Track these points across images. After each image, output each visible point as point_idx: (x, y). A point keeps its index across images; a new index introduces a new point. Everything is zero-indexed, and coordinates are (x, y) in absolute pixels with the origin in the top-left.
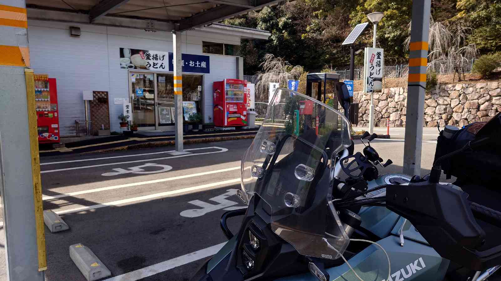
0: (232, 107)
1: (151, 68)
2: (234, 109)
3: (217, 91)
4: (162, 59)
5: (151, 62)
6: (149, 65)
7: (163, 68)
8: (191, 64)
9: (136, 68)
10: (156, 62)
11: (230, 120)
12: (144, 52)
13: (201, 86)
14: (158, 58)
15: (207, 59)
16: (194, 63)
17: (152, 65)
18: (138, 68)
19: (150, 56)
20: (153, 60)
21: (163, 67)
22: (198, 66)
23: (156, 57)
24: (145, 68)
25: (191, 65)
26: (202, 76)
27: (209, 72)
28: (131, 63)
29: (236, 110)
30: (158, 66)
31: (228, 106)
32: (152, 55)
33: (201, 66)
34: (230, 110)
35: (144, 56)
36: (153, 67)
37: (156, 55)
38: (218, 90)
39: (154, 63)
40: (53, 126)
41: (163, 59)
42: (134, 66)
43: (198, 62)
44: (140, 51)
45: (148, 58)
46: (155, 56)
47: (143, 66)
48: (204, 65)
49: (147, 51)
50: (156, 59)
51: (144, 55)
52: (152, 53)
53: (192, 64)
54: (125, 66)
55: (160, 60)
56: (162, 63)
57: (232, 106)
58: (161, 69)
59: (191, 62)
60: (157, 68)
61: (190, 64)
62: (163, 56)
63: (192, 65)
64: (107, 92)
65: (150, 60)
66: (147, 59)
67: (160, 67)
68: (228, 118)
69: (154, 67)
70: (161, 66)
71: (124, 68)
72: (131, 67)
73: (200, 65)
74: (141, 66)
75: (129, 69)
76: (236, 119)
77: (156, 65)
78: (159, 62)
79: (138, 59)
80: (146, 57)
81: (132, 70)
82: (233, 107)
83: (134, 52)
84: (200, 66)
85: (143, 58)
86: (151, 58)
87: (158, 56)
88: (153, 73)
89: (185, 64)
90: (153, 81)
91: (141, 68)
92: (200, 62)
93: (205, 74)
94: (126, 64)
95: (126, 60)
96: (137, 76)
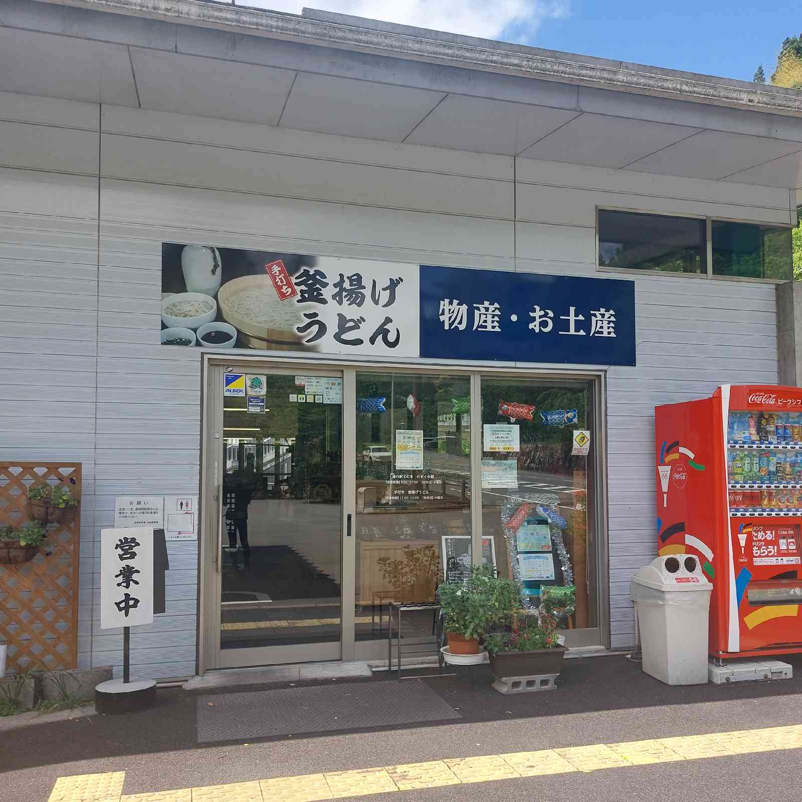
0: (768, 543)
1: (328, 346)
2: (780, 554)
3: (676, 456)
4: (385, 296)
5: (329, 313)
6: (315, 328)
7: (393, 345)
8: (538, 320)
9: (242, 341)
10: (351, 312)
11: (755, 619)
12: (292, 263)
13: (587, 434)
14: (367, 292)
16: (551, 314)
17: (332, 327)
18: (254, 342)
19: (325, 285)
20: (340, 303)
21: (391, 338)
22: (572, 331)
23: (353, 290)
24: (297, 345)
25: (535, 326)
26: (593, 381)
27: (629, 359)
28: (219, 317)
29: (794, 560)
30: (365, 332)
31: (742, 539)
32: (332, 279)
33: (588, 330)
34: (758, 562)
35: (289, 284)
36: (337, 337)
37: (357, 280)
38: (682, 450)
39: (342, 319)
41: (392, 298)
42: (235, 334)
43: (572, 309)
44: (273, 257)
45: (313, 294)
46: (347, 285)
47: (281, 333)
48: (603, 324)
49: (307, 260)
50: (357, 299)
51: (294, 280)
52: (332, 267)
53: (541, 320)
54: (192, 336)
55: (376, 302)
56: (388, 320)
57: (769, 536)
58: (380, 349)
59: (538, 313)
60: (358, 342)
61: (534, 319)
62: (393, 285)
63: (544, 324)
64: (78, 466)
65: (324, 302)
66: (303, 300)
67: (372, 340)
68: (746, 607)
69: (346, 336)
70: (382, 331)
71: (186, 343)
72: (218, 338)
73: (585, 325)
74: (270, 331)
75: (209, 348)
76: (792, 610)
77: (357, 327)
78: (371, 314)
79: (258, 299)
80: (298, 289)
81: (225, 350)
82: (775, 543)
83: (237, 263)
84: (582, 333)
85: (283, 296)
86: (328, 293)
87: (367, 282)
88: (336, 370)
89: (504, 321)
90: (338, 409)
91: (275, 341)
92: (585, 310)
93: (612, 370)
94: (191, 321)
95: (195, 302)
96: (255, 384)
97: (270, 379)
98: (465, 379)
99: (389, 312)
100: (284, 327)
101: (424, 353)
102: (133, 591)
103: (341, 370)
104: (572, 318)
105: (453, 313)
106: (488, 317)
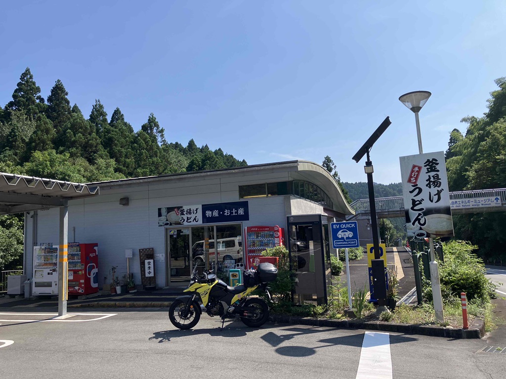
1: (185, 223)
5: (185, 217)
7: (197, 222)
9: (171, 224)
10: (189, 216)
13: (241, 236)
14: (192, 212)
15: (245, 205)
16: (229, 211)
17: (186, 220)
19: (184, 211)
20: (187, 215)
21: (197, 220)
22: (234, 214)
23: (189, 212)
24: (180, 224)
25: (226, 214)
26: (239, 224)
27: (248, 219)
28: (167, 220)
30: (192, 219)
32: (186, 210)
35: (178, 212)
36: (187, 221)
37: (190, 210)
39: (188, 218)
40: (82, 281)
41: (197, 212)
43: (234, 209)
45: (182, 214)
48: (241, 211)
49: (181, 207)
50: (190, 213)
52: (185, 208)
54: (163, 224)
55: (194, 213)
56: (196, 217)
58: (195, 223)
59: (226, 211)
60: (191, 222)
62: (197, 209)
63: (228, 213)
65: (184, 215)
67: (193, 221)
70: (195, 219)
71: (162, 226)
72: (167, 224)
73: (237, 212)
75: (166, 226)
77: (190, 219)
78: (193, 216)
81: (168, 226)
84: (236, 214)
85: (177, 215)
86: (185, 213)
87: (192, 210)
88: (187, 228)
89: (219, 214)
90: (188, 235)
92: (237, 209)
93: (244, 222)
94: (163, 222)
95: (163, 218)
96: (175, 232)
97: (177, 230)
98: (213, 227)
99: (196, 215)
100: (177, 221)
101: (203, 223)
102: (150, 270)
103: (188, 227)
104: (234, 211)
105: (209, 213)
106: (216, 213)
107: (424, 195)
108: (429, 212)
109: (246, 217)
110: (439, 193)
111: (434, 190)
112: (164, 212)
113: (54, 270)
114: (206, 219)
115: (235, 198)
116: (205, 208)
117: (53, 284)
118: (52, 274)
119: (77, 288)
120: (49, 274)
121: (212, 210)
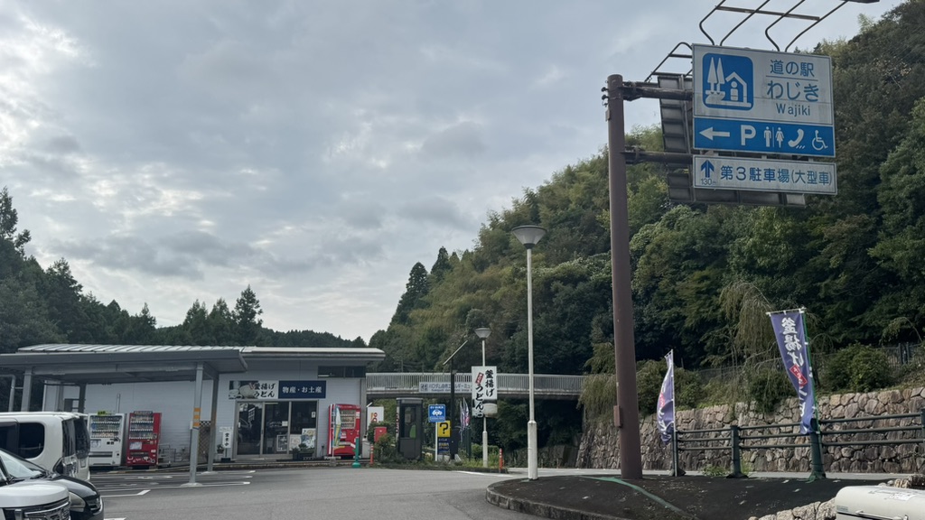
1: (260, 397)
4: (271, 387)
5: (260, 391)
6: (257, 394)
7: (273, 397)
9: (243, 398)
10: (265, 391)
12: (253, 382)
13: (315, 413)
14: (268, 387)
15: (323, 384)
16: (307, 388)
17: (261, 394)
18: (246, 398)
20: (262, 389)
21: (273, 395)
22: (312, 392)
24: (253, 398)
26: (316, 402)
28: (240, 393)
30: (267, 394)
32: (261, 385)
36: (262, 396)
37: (266, 385)
39: (263, 392)
40: (153, 451)
41: (273, 388)
42: (242, 396)
43: (312, 387)
44: (250, 381)
45: (257, 388)
46: (264, 386)
47: (251, 396)
48: (319, 390)
49: (257, 382)
50: (266, 388)
51: (253, 385)
52: (261, 383)
53: (304, 390)
54: (234, 397)
56: (272, 392)
58: (270, 398)
59: (304, 388)
60: (266, 396)
62: (273, 385)
65: (259, 389)
66: (255, 389)
70: (271, 394)
71: (233, 399)
72: (239, 397)
73: (314, 390)
74: (249, 395)
75: (238, 399)
77: (265, 394)
78: (269, 391)
79: (247, 390)
80: (254, 387)
81: (240, 400)
83: (243, 383)
84: (314, 392)
85: (251, 389)
86: (260, 387)
87: (268, 385)
88: (261, 402)
89: (296, 390)
90: (261, 409)
91: (249, 397)
92: (315, 387)
93: (320, 400)
94: (234, 394)
95: (235, 391)
97: (249, 404)
98: (288, 402)
99: (272, 390)
100: (251, 394)
101: (279, 398)
104: (312, 389)
105: (285, 389)
106: (293, 390)
107: (484, 391)
108: (485, 402)
109: (323, 395)
110: (492, 391)
111: (489, 389)
112: (236, 385)
113: (116, 440)
114: (281, 395)
115: (314, 377)
116: (282, 384)
117: (114, 455)
118: (112, 443)
119: (146, 458)
120: (108, 443)
121: (289, 387)
